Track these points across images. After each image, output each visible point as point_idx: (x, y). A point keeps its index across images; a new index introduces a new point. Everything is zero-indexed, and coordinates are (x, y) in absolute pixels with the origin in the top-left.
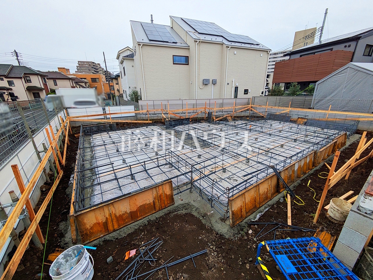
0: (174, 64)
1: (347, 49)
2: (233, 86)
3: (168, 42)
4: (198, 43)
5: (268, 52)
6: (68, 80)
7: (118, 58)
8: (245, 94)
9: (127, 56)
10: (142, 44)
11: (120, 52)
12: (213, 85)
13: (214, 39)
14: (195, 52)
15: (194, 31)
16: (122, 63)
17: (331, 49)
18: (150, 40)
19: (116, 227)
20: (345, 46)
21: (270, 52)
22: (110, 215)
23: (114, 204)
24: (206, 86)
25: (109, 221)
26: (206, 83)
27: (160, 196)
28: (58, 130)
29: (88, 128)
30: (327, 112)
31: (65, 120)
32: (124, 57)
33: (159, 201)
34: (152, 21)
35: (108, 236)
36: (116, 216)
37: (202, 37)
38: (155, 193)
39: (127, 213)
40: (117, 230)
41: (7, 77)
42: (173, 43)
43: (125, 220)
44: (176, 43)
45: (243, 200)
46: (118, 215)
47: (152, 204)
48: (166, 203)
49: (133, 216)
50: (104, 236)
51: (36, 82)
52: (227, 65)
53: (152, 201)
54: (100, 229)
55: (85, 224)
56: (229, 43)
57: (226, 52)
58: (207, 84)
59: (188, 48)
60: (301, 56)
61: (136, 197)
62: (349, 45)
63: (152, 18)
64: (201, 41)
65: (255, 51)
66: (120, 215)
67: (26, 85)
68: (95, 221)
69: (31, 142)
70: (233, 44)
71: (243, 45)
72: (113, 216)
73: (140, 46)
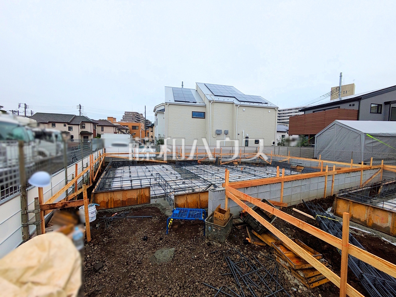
0: (192, 118)
1: (352, 108)
2: (243, 136)
3: (189, 102)
4: (212, 103)
5: (276, 109)
6: (113, 127)
7: (154, 111)
8: (255, 143)
9: (161, 110)
10: (168, 104)
11: (156, 107)
12: (225, 135)
13: (226, 99)
14: (209, 109)
15: (212, 94)
16: (156, 115)
17: (339, 107)
18: (175, 101)
19: (112, 207)
20: (350, 105)
21: (277, 109)
22: (111, 198)
23: (114, 192)
24: (219, 135)
25: (110, 202)
26: (218, 133)
27: (142, 196)
28: (95, 159)
29: (116, 162)
30: (318, 161)
31: (102, 155)
32: (158, 111)
33: (141, 199)
34: (183, 86)
35: (107, 210)
36: (114, 200)
37: (216, 99)
38: (139, 193)
39: (120, 201)
40: (112, 208)
41: (69, 124)
42: (193, 102)
43: (118, 204)
44: (196, 103)
45: (186, 199)
46: (115, 200)
47: (136, 199)
48: (145, 201)
49: (123, 203)
50: (105, 209)
51: (89, 128)
52: (237, 119)
53: (136, 197)
54: (104, 206)
55: (97, 200)
56: (239, 103)
57: (236, 109)
58: (220, 134)
59: (205, 106)
60: (314, 112)
61: (127, 192)
62: (353, 104)
63: (182, 84)
64: (214, 101)
65: (263, 109)
66: (116, 201)
67: (81, 130)
68: (102, 200)
69: (82, 161)
70: (242, 103)
71: (252, 104)
72: (112, 200)
73: (167, 105)
